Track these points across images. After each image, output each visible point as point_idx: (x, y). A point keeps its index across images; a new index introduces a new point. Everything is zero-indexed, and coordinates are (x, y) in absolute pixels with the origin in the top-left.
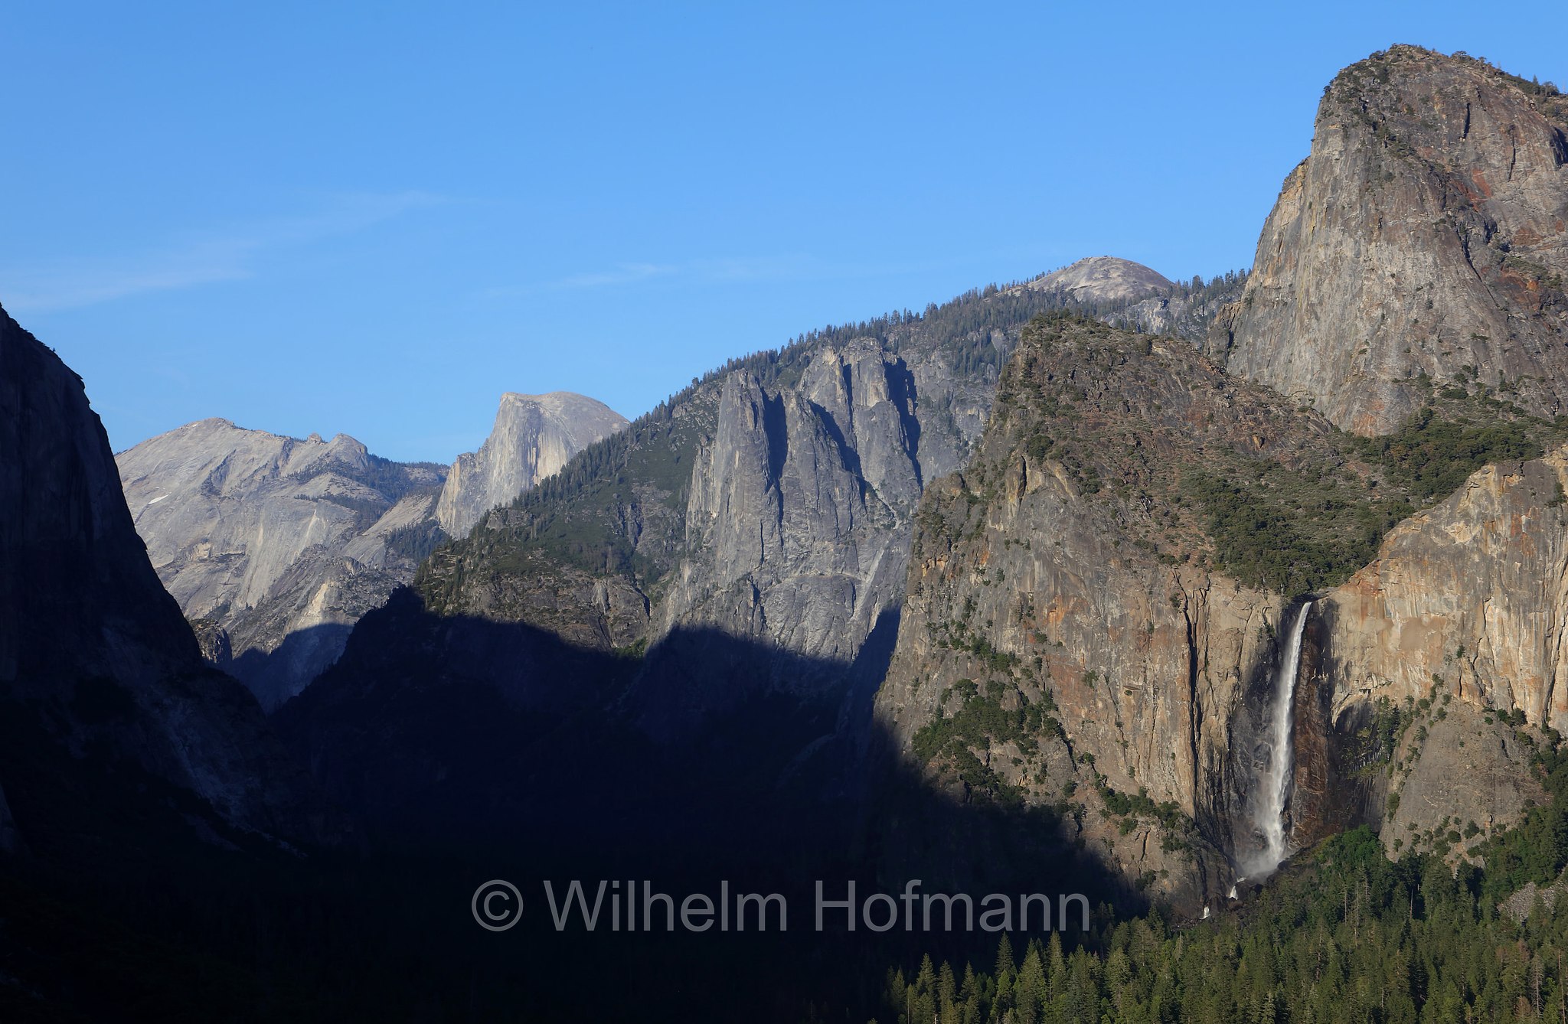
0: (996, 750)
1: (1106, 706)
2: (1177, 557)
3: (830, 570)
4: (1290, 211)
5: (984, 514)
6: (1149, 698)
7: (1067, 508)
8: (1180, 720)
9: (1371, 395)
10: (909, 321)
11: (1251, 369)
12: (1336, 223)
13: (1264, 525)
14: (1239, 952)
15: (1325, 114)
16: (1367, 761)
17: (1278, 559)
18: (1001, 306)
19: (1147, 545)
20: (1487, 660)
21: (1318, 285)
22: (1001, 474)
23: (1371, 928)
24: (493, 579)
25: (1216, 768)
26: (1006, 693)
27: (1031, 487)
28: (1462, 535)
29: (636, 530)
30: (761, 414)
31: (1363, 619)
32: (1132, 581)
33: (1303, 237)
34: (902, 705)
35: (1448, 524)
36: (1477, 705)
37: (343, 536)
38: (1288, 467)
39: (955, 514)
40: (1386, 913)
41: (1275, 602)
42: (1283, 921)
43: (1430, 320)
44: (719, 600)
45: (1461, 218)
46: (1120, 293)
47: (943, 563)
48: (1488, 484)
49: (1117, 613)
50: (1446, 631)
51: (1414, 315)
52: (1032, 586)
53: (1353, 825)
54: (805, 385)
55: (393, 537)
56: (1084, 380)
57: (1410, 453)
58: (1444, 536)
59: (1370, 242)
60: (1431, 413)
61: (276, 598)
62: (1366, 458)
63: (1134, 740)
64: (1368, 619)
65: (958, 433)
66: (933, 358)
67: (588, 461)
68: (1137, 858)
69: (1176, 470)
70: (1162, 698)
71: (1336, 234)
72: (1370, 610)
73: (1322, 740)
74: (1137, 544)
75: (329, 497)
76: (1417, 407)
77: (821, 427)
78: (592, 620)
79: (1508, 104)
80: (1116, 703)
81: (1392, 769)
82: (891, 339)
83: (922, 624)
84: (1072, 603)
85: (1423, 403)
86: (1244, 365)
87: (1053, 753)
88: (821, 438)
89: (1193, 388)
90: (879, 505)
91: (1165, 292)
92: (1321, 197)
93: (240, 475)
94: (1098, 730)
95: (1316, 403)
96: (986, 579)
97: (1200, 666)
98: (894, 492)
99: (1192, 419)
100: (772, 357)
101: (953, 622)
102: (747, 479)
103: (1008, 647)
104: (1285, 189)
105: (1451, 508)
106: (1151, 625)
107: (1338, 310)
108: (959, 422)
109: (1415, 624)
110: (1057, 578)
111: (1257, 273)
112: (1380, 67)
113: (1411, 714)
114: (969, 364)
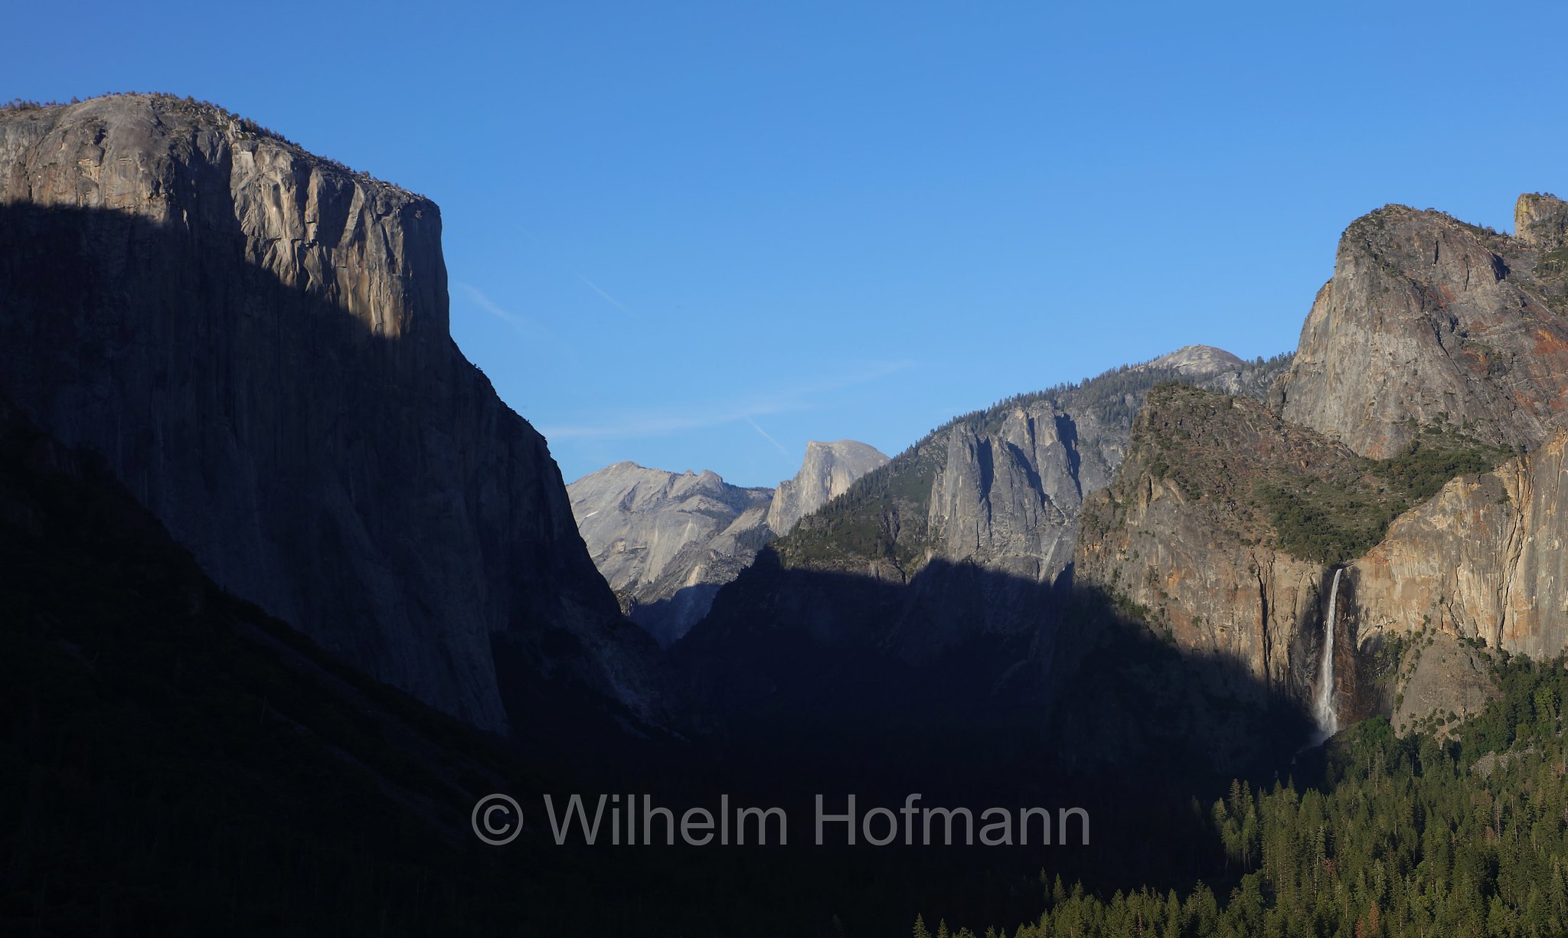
1: (1208, 639)
2: (1252, 541)
3: (1022, 553)
4: (1321, 314)
5: (1125, 514)
6: (1236, 634)
7: (1179, 510)
8: (1256, 647)
9: (1378, 432)
10: (1071, 390)
11: (1298, 416)
12: (1351, 320)
13: (1309, 518)
15: (1343, 250)
16: (1381, 672)
17: (1319, 540)
18: (1131, 378)
19: (1232, 533)
20: (1460, 605)
21: (1341, 361)
22: (1135, 488)
23: (1386, 782)
25: (1281, 679)
27: (1155, 496)
28: (1441, 523)
29: (896, 528)
30: (976, 451)
31: (1376, 580)
32: (1223, 557)
33: (1330, 330)
35: (1432, 516)
36: (1454, 634)
37: (708, 536)
38: (1324, 480)
39: (1106, 514)
40: (1396, 772)
41: (1318, 569)
43: (1415, 383)
45: (1434, 316)
46: (1209, 369)
47: (1098, 546)
48: (1457, 489)
49: (1213, 578)
50: (1431, 587)
51: (1405, 379)
52: (1157, 561)
53: (1372, 715)
54: (1004, 432)
55: (740, 535)
56: (1188, 425)
57: (1405, 469)
58: (1429, 523)
59: (1375, 332)
60: (1418, 443)
61: (667, 576)
62: (1376, 473)
64: (1380, 579)
65: (1105, 462)
66: (1087, 413)
67: (864, 484)
68: (1230, 739)
69: (1250, 483)
70: (1244, 633)
71: (1352, 327)
72: (1381, 573)
73: (1351, 660)
74: (1226, 532)
75: (699, 511)
76: (1409, 440)
77: (1016, 459)
79: (1463, 241)
80: (1213, 637)
81: (1398, 678)
82: (1060, 402)
84: (1183, 572)
85: (1413, 437)
86: (1293, 414)
88: (1015, 467)
89: (1260, 429)
90: (1054, 509)
91: (1240, 367)
92: (1342, 303)
93: (643, 498)
95: (1342, 438)
96: (1127, 557)
97: (1269, 612)
98: (1063, 501)
99: (1260, 450)
100: (982, 414)
101: (1105, 585)
102: (967, 494)
103: (1142, 601)
104: (1318, 299)
105: (1433, 505)
106: (1236, 586)
107: (1355, 378)
108: (1105, 454)
109: (1411, 582)
110: (1173, 555)
111: (1300, 354)
112: (1378, 219)
113: (1410, 641)
114: (1110, 416)
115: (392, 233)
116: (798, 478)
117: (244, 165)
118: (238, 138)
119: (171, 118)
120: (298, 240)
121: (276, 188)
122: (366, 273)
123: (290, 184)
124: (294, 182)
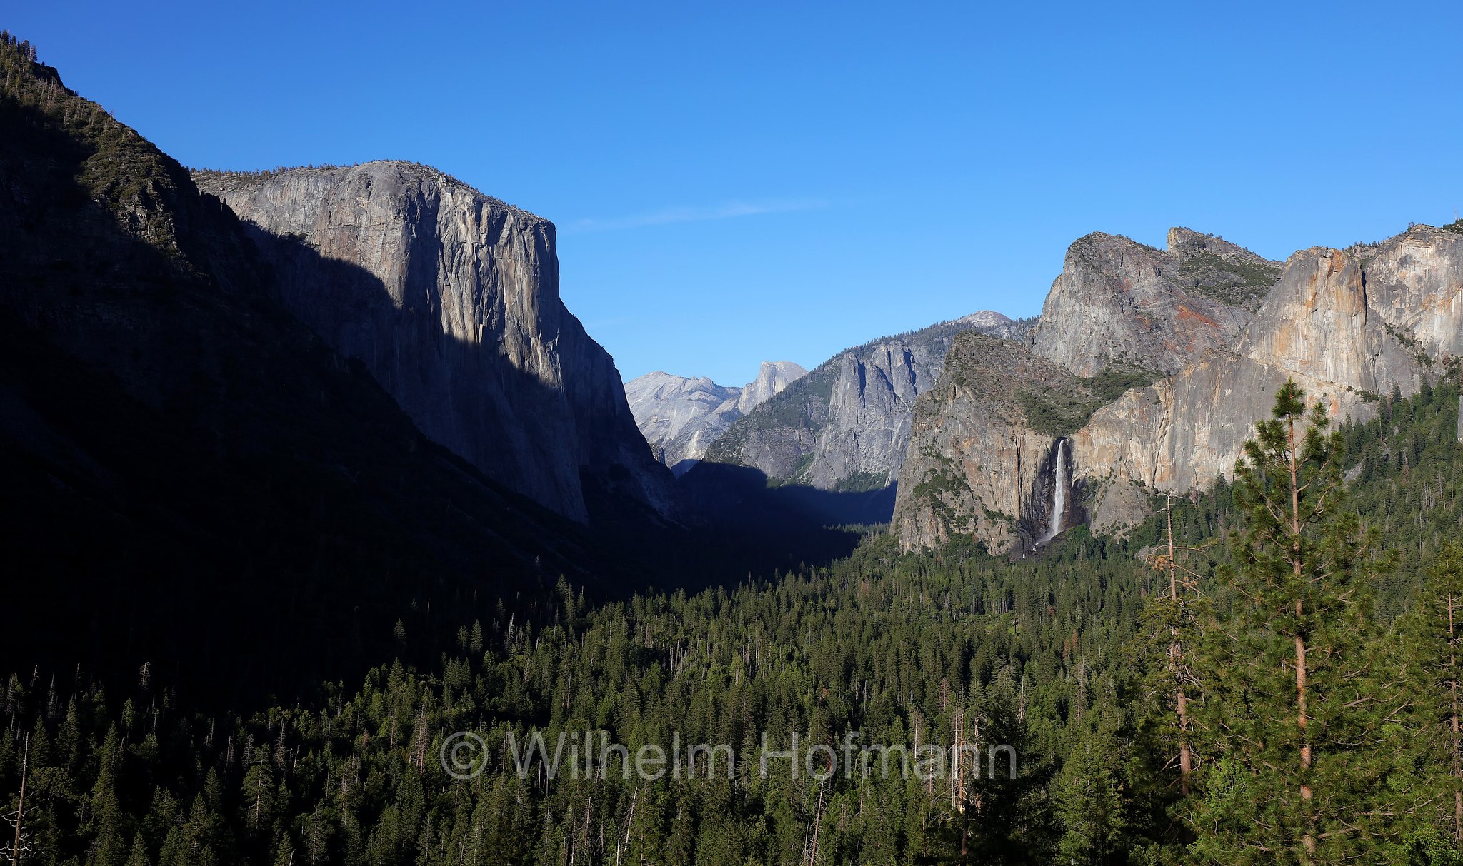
0: (944, 495)
1: (986, 479)
2: (1013, 423)
3: (883, 427)
4: (1055, 293)
5: (940, 406)
6: (1002, 475)
7: (971, 404)
8: (1014, 483)
9: (1086, 362)
10: (912, 335)
11: (1041, 352)
12: (1073, 297)
14: (1036, 571)
15: (1068, 257)
16: (1085, 500)
17: (1051, 423)
18: (947, 329)
19: (1001, 418)
20: (1131, 462)
21: (1066, 321)
22: (946, 391)
23: (1086, 562)
24: (758, 430)
25: (1029, 502)
26: (948, 473)
27: (957, 397)
28: (1121, 415)
29: (811, 411)
30: (857, 369)
31: (1083, 446)
32: (996, 431)
33: (1060, 303)
34: (909, 478)
35: (1116, 410)
36: (1127, 479)
37: (704, 414)
38: (1055, 389)
39: (929, 406)
40: (1092, 557)
41: (1050, 439)
42: (1053, 560)
43: (1109, 334)
44: (842, 437)
45: (1120, 296)
46: (992, 324)
47: (924, 424)
48: (1131, 395)
49: (990, 443)
50: (1115, 451)
51: (1102, 332)
52: (958, 433)
53: (1080, 524)
54: (873, 358)
55: (722, 414)
57: (1101, 383)
58: (1114, 415)
59: (1086, 305)
60: (1109, 369)
61: (680, 436)
62: (1084, 385)
63: (997, 491)
64: (1085, 446)
65: (931, 376)
66: (921, 348)
67: (793, 386)
68: (998, 535)
69: (1012, 390)
70: (1007, 475)
71: (1073, 302)
72: (1086, 443)
73: (1068, 492)
74: (998, 417)
75: (699, 399)
76: (1104, 366)
77: (880, 374)
78: (794, 445)
79: (1137, 254)
80: (990, 477)
81: (1095, 502)
82: (906, 341)
83: (917, 447)
85: (1106, 365)
86: (1038, 351)
87: (966, 496)
88: (879, 378)
89: (1019, 359)
90: (901, 403)
91: (1010, 324)
92: (1067, 288)
93: (668, 392)
94: (983, 487)
95: (1066, 365)
96: (941, 430)
97: (1022, 463)
98: (907, 398)
99: (1018, 371)
100: (861, 348)
101: (928, 447)
102: (852, 393)
103: (949, 455)
104: (1053, 285)
105: (1117, 404)
106: (1003, 448)
107: (1074, 331)
108: (931, 372)
109: (1103, 448)
110: (967, 430)
111: (1043, 316)
112: (1089, 240)
113: (1102, 482)
114: (935, 350)
115: (528, 240)
116: (756, 382)
117: (447, 201)
118: (444, 186)
119: (408, 174)
120: (476, 243)
121: (465, 213)
122: (513, 262)
123: (472, 211)
124: (474, 210)
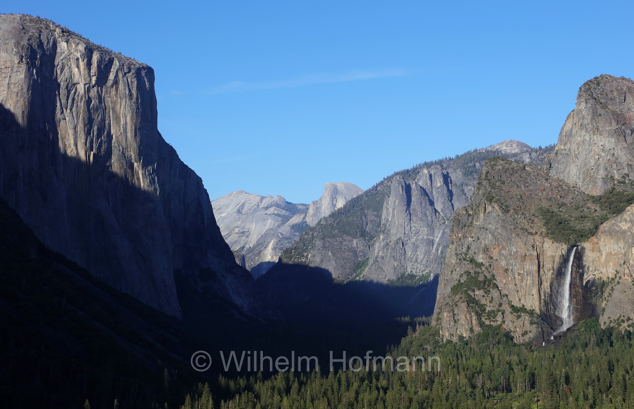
0: (477, 293)
1: (511, 279)
2: (534, 233)
3: (426, 237)
4: (569, 125)
5: (473, 219)
6: (525, 277)
7: (499, 218)
8: (535, 283)
9: (595, 183)
10: (450, 160)
11: (557, 175)
12: (583, 129)
14: (554, 357)
15: (580, 96)
16: (595, 297)
17: (566, 234)
18: (479, 155)
19: (524, 229)
21: (578, 148)
22: (478, 207)
23: (596, 350)
24: (322, 239)
25: (547, 299)
26: (480, 275)
27: (487, 211)
28: (624, 226)
29: (366, 224)
30: (404, 189)
31: (593, 253)
32: (519, 240)
33: (573, 134)
34: (447, 278)
35: (620, 223)
36: (630, 279)
37: (278, 226)
38: (569, 205)
39: (464, 219)
40: (601, 345)
41: (565, 247)
42: (568, 347)
43: (614, 159)
44: (392, 245)
46: (516, 151)
47: (460, 234)
48: (632, 210)
49: (515, 250)
50: (619, 256)
51: (608, 158)
52: (488, 241)
53: (590, 317)
54: (418, 180)
55: (293, 226)
56: (504, 178)
57: (608, 200)
58: (619, 227)
59: (594, 135)
60: (614, 189)
61: (258, 245)
62: (593, 202)
63: (521, 290)
64: (595, 253)
65: (465, 194)
66: (457, 171)
67: (351, 203)
68: (522, 327)
69: (533, 206)
70: (529, 277)
71: (584, 132)
72: (595, 250)
73: (580, 290)
74: (521, 229)
75: (274, 214)
76: (610, 186)
77: (423, 192)
78: (352, 252)
80: (515, 278)
81: (603, 300)
82: (445, 166)
83: (454, 253)
84: (501, 247)
85: (612, 185)
86: (555, 173)
87: (495, 294)
88: (423, 196)
89: (539, 180)
90: (441, 217)
91: (530, 151)
92: (579, 121)
93: (248, 207)
94: (509, 286)
95: (578, 185)
96: (474, 240)
97: (541, 267)
98: (445, 213)
99: (538, 190)
100: (408, 171)
101: (463, 253)
102: (400, 208)
103: (480, 261)
104: (567, 119)
105: (621, 218)
106: (526, 254)
107: (584, 156)
108: (466, 191)
109: (609, 254)
110: (496, 239)
111: (559, 145)
112: (597, 81)
113: (609, 282)
114: (469, 173)
115: (131, 82)
116: (321, 200)
117: (63, 48)
118: (60, 36)
119: (29, 26)
120: (87, 84)
121: (78, 59)
122: (119, 100)
123: (84, 58)
124: (86, 57)
